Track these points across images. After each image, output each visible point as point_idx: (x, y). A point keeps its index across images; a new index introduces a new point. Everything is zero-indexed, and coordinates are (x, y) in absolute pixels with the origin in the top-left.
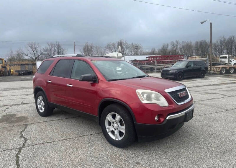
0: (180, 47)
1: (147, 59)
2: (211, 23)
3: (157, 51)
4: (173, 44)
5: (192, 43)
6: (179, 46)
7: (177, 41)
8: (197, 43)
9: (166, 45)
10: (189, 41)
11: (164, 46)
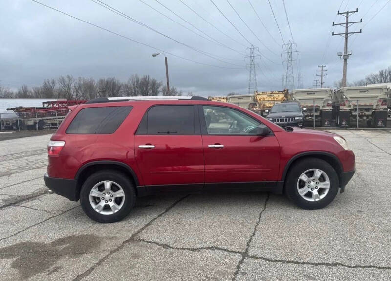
0: (75, 86)
1: (46, 105)
2: (166, 58)
3: (33, 91)
4: (62, 80)
5: (94, 81)
6: (72, 85)
7: (69, 77)
8: (102, 81)
9: (50, 82)
10: (89, 78)
11: (48, 83)
